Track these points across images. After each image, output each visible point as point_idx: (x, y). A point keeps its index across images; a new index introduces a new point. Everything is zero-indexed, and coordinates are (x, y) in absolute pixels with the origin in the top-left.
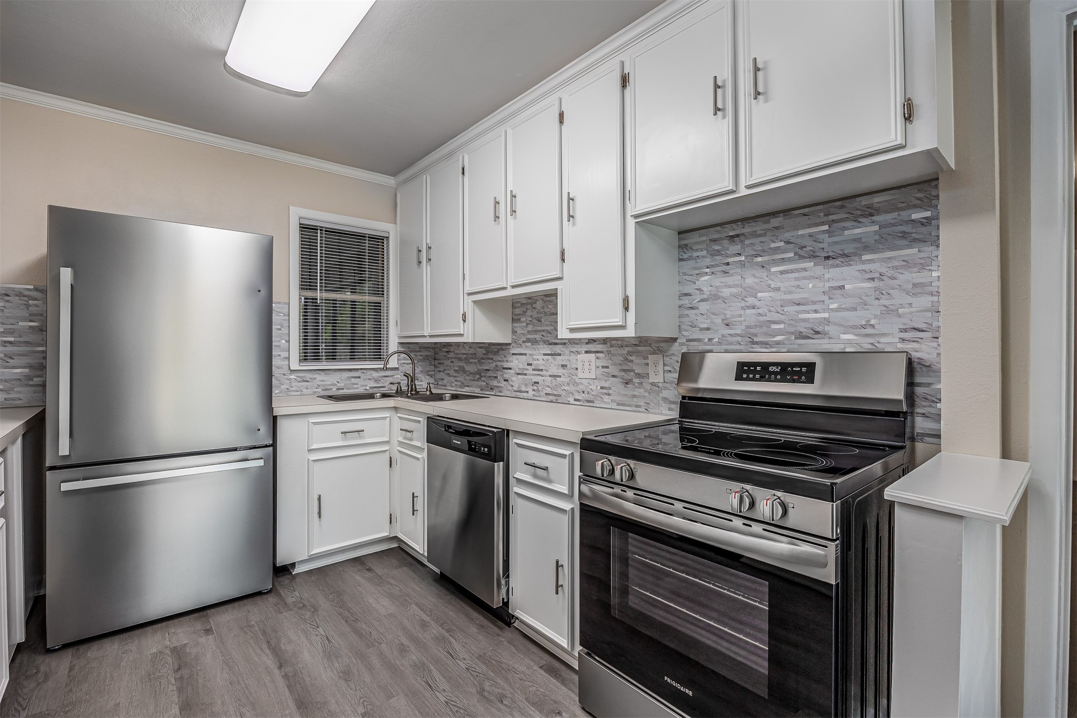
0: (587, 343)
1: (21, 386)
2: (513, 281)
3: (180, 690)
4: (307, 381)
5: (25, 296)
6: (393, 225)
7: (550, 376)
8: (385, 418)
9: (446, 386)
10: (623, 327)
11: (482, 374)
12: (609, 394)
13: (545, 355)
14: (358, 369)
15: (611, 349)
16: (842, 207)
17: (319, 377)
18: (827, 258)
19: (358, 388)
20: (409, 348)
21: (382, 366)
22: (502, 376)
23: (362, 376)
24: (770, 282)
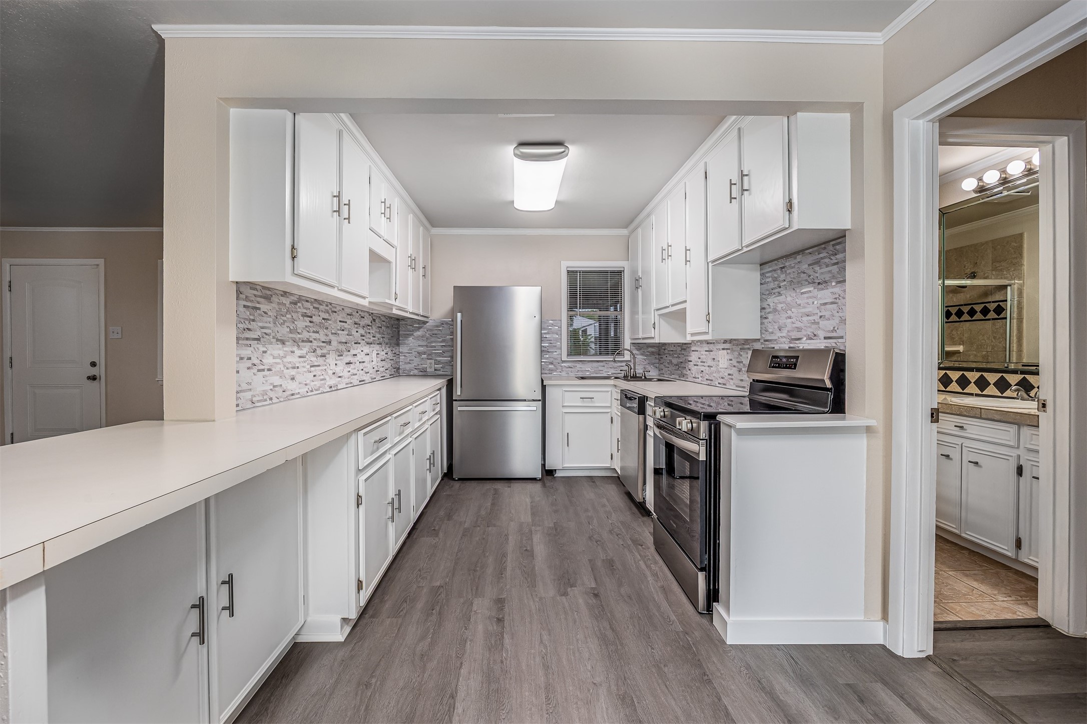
0: (723, 343)
1: (447, 366)
2: (671, 302)
3: (493, 500)
4: (572, 368)
5: (449, 324)
6: (626, 262)
7: (708, 366)
8: (608, 391)
9: (664, 374)
10: (707, 333)
11: (680, 366)
12: (732, 379)
13: (706, 351)
14: (603, 361)
15: (733, 347)
16: (825, 248)
17: (579, 365)
18: (819, 283)
19: (603, 373)
20: (639, 347)
21: (612, 359)
22: (688, 366)
23: (606, 365)
24: (797, 300)
